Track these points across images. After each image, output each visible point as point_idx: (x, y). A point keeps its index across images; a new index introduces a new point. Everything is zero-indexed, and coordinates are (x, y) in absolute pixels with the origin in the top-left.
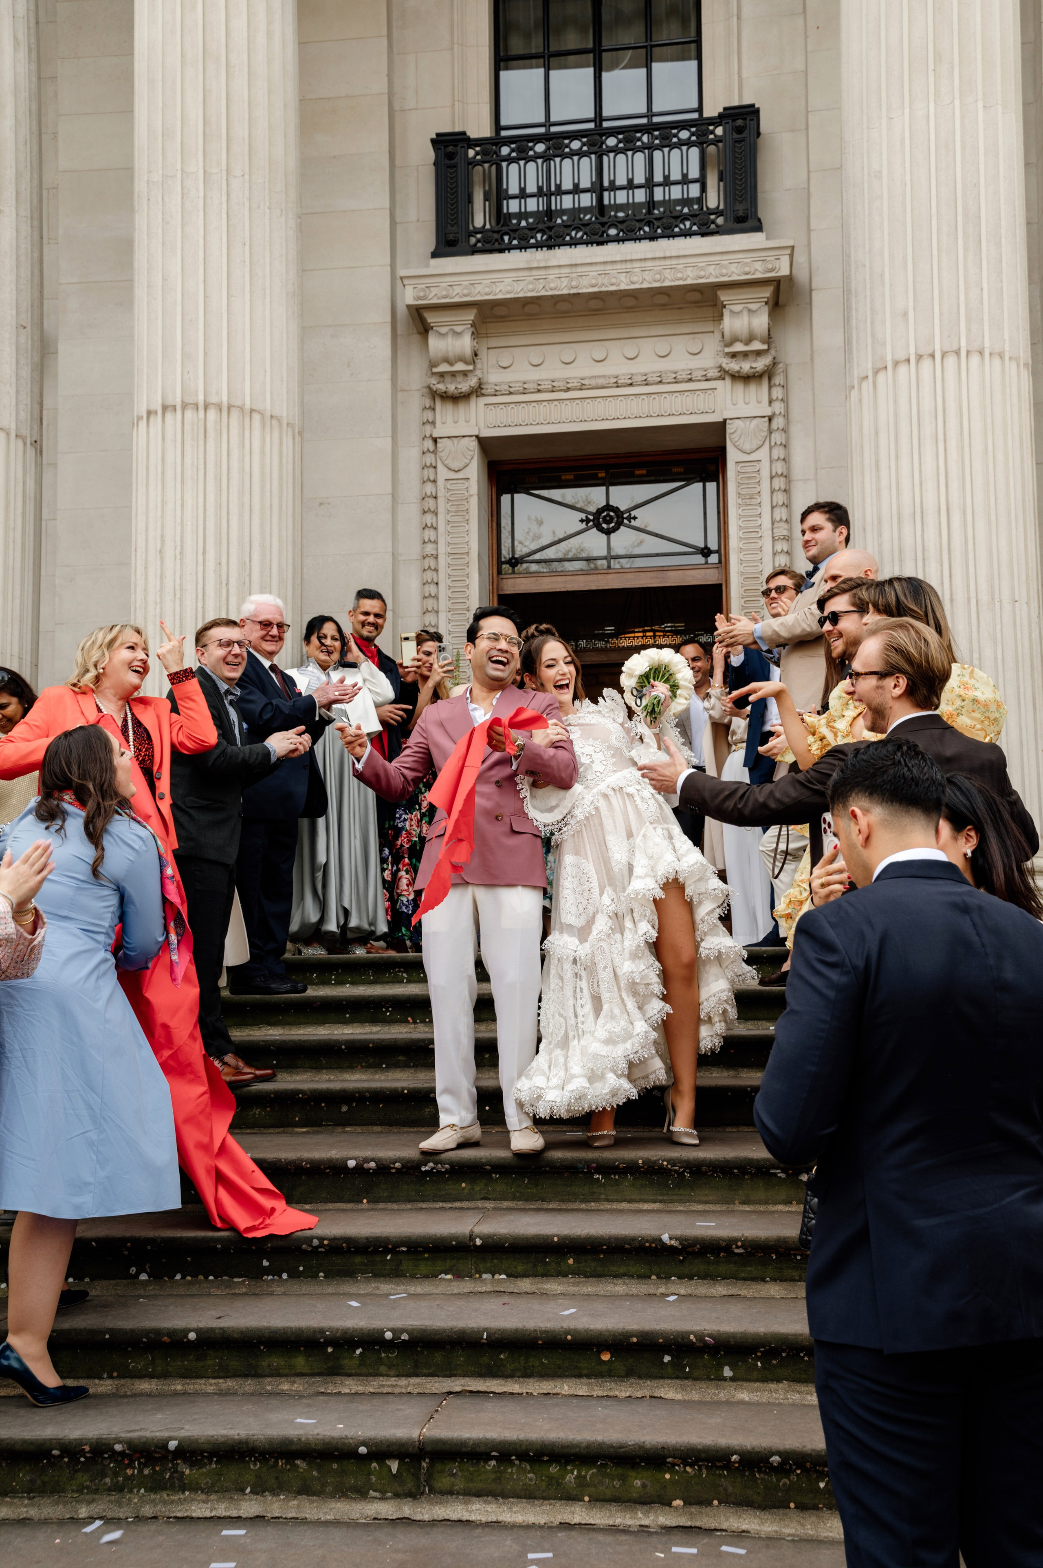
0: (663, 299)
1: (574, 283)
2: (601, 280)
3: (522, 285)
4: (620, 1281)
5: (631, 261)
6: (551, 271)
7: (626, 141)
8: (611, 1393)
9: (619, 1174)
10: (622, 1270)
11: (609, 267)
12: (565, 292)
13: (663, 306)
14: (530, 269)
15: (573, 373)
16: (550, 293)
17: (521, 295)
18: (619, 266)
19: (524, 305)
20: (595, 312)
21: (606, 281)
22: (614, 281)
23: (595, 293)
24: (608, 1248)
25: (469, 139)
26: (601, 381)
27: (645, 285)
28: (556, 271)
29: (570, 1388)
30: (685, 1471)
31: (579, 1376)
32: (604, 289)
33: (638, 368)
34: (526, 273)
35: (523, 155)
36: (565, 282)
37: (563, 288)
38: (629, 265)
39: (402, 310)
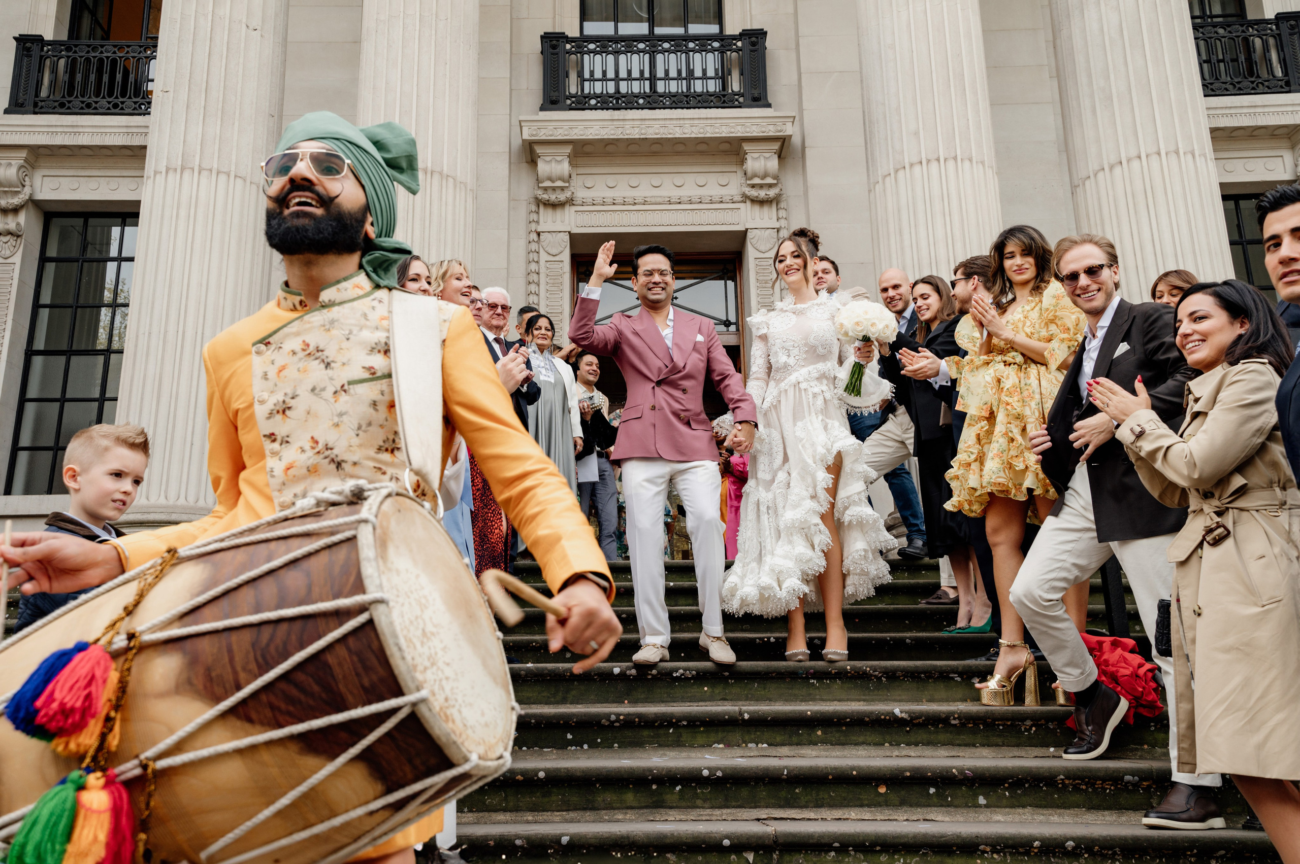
0: (703, 147)
1: (643, 131)
2: (662, 130)
3: (606, 130)
4: (861, 748)
5: (684, 119)
6: (627, 123)
7: (677, 45)
8: (891, 818)
9: (830, 679)
10: (861, 739)
11: (668, 122)
12: (637, 136)
13: (702, 153)
14: (613, 120)
15: (639, 194)
16: (626, 137)
17: (606, 137)
18: (675, 122)
19: (606, 145)
20: (654, 154)
21: (666, 131)
22: (671, 131)
23: (658, 139)
24: (851, 719)
25: (567, 37)
26: (659, 200)
27: (693, 136)
28: (631, 123)
29: (857, 814)
30: (993, 858)
31: (862, 806)
32: (664, 136)
33: (684, 193)
34: (610, 123)
35: (605, 50)
36: (637, 130)
37: (635, 134)
38: (682, 122)
39: (517, 142)
